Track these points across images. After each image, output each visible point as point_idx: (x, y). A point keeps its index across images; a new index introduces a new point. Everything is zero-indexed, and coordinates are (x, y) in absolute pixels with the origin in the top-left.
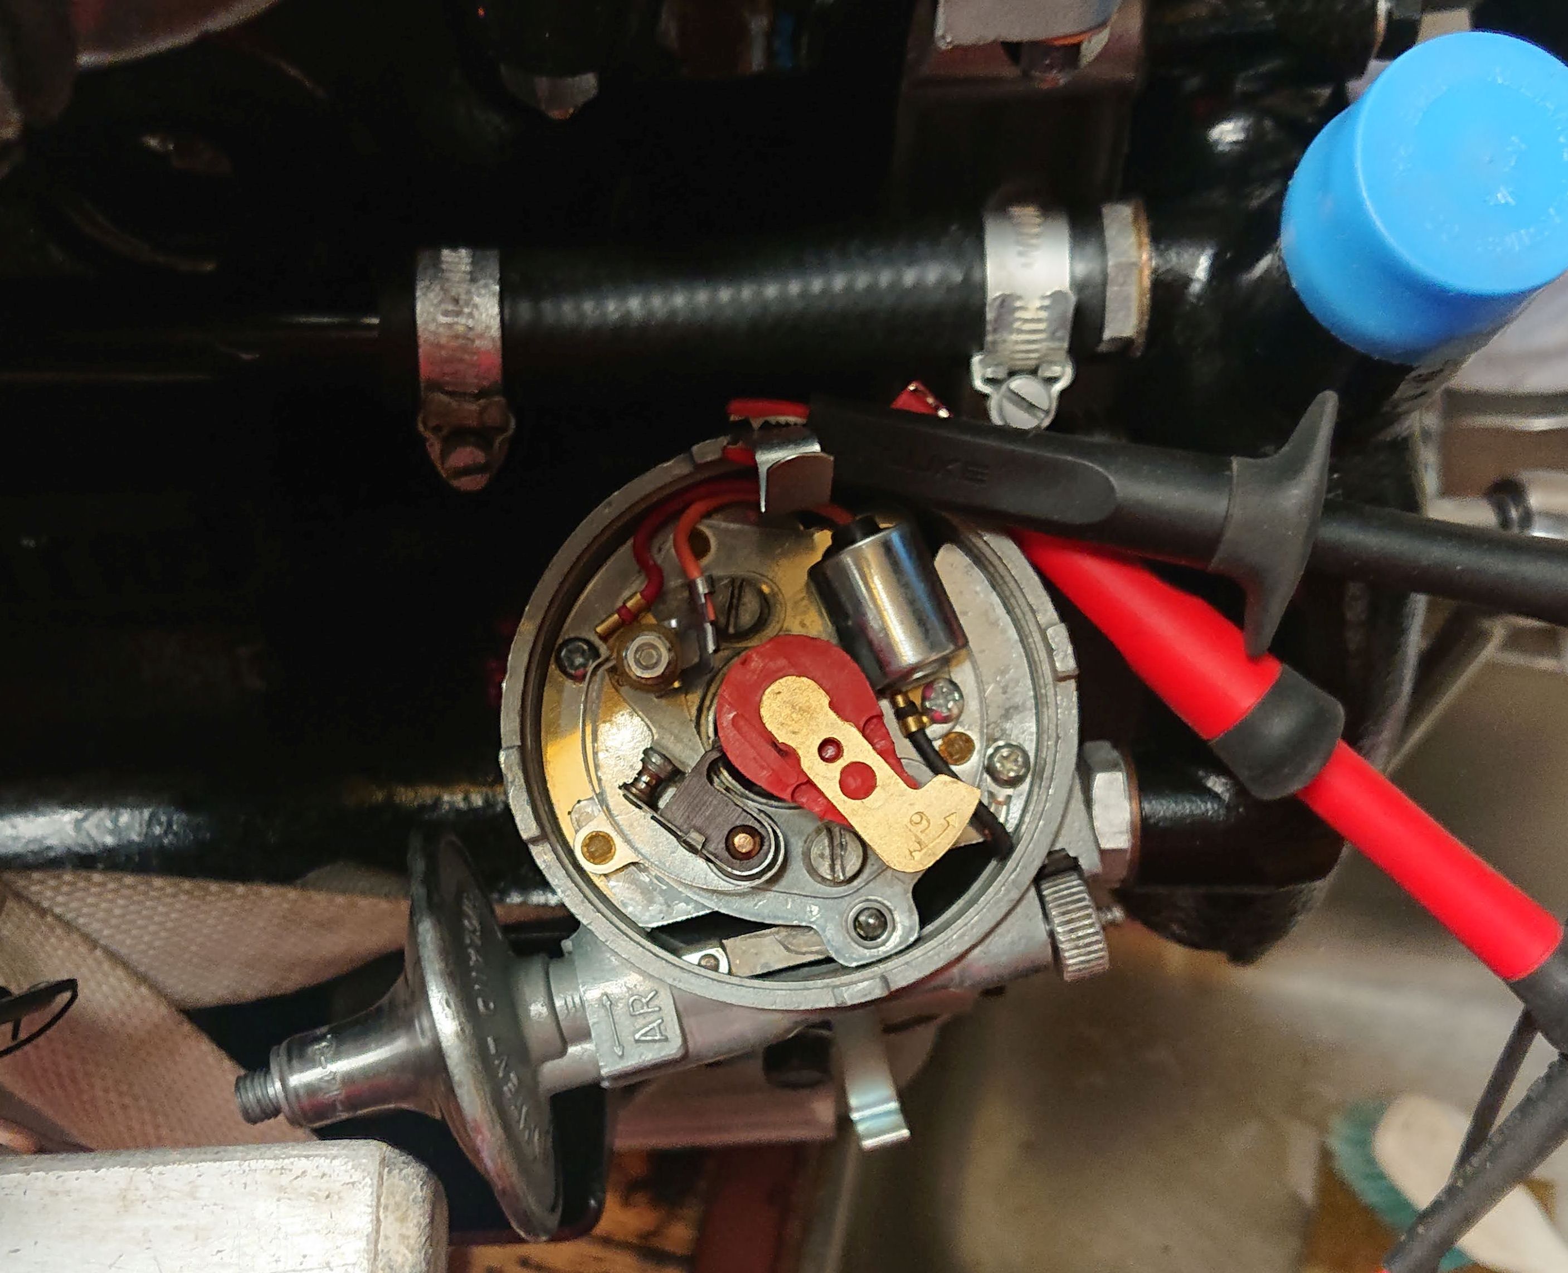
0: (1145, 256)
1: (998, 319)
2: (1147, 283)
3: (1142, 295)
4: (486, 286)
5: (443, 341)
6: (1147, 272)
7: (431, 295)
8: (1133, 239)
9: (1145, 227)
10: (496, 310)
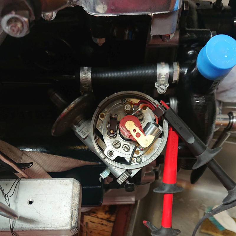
0: (179, 69)
1: (159, 77)
2: (179, 73)
3: (178, 74)
4: (90, 71)
5: (84, 79)
6: (179, 71)
7: (82, 72)
8: (177, 67)
9: (179, 65)
10: (91, 74)
